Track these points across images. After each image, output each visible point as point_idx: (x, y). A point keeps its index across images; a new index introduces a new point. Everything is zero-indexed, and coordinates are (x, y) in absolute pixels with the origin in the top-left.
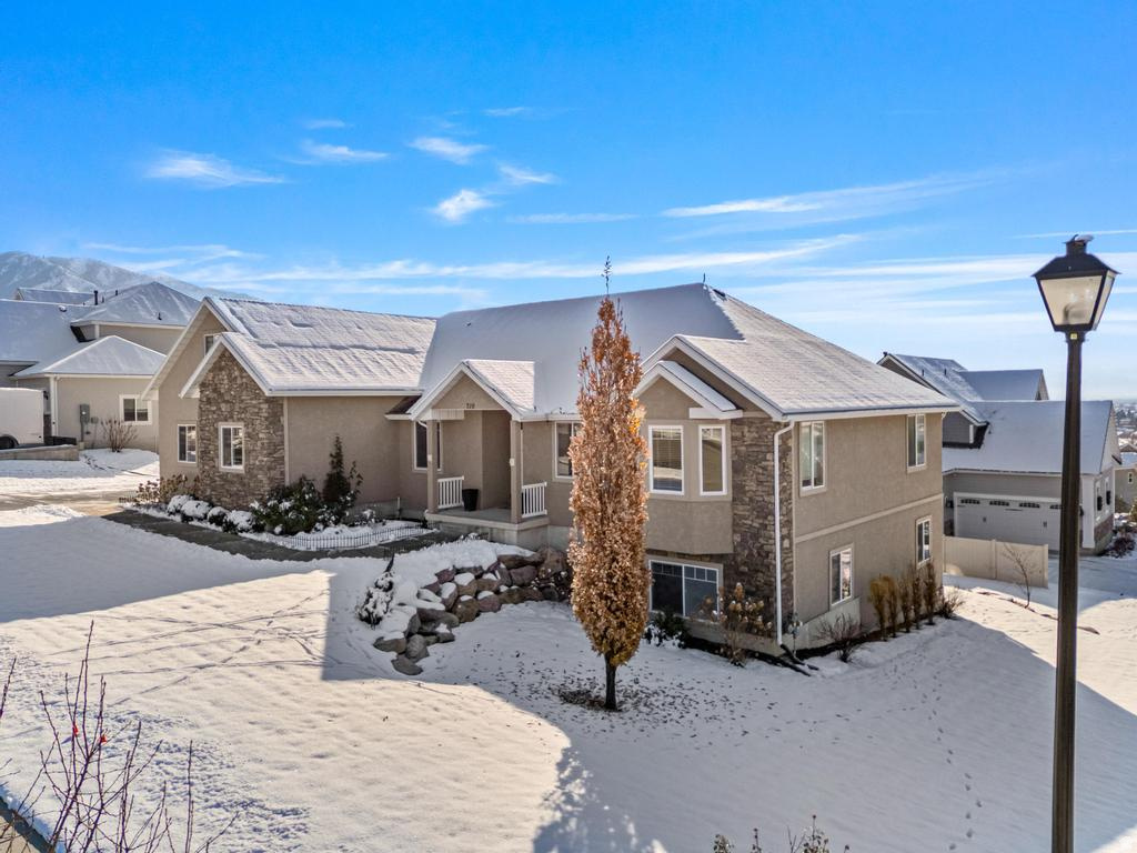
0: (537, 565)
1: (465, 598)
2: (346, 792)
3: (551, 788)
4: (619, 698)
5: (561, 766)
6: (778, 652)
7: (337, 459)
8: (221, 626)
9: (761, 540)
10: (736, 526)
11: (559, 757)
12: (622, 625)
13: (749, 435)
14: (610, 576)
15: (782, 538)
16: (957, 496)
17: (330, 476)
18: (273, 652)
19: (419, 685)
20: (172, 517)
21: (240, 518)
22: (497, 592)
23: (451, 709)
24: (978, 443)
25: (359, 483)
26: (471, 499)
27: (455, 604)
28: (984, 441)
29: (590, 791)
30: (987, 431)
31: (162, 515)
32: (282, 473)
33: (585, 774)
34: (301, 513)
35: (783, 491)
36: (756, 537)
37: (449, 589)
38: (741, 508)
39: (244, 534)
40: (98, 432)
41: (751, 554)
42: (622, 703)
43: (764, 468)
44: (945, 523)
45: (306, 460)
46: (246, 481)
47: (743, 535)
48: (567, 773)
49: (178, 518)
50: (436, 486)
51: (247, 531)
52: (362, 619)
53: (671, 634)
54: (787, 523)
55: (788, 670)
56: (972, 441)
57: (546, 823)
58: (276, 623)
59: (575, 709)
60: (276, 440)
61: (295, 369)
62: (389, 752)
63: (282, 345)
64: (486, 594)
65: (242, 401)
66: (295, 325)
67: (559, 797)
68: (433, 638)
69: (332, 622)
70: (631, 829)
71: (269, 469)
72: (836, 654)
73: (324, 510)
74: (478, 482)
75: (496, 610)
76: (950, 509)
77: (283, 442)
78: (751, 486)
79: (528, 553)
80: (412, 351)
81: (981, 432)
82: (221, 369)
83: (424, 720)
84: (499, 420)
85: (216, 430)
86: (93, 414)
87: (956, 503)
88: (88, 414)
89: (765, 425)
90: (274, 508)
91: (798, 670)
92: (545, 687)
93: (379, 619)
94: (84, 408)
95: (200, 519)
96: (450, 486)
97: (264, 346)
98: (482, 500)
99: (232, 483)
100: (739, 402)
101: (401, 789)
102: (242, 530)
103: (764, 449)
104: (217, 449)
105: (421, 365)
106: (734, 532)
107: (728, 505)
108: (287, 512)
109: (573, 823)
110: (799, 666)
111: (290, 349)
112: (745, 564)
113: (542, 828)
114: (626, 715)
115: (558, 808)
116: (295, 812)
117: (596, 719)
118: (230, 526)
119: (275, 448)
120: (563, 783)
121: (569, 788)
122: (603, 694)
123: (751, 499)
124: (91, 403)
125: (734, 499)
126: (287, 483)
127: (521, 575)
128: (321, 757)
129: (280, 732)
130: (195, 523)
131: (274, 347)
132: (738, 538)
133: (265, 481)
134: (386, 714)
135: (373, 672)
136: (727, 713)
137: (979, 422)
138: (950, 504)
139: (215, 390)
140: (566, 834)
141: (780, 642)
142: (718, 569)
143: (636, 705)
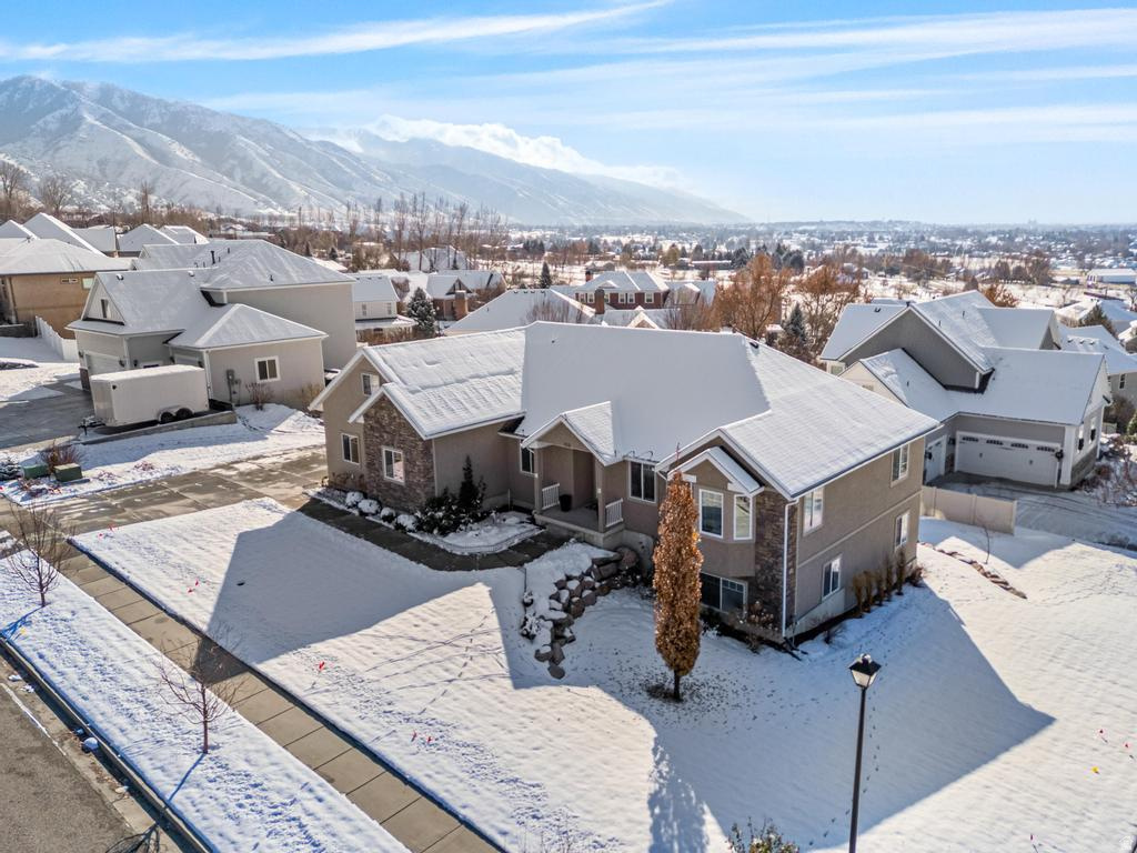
0: (617, 562)
1: (575, 599)
2: (557, 773)
3: (652, 768)
4: (681, 690)
5: (655, 751)
6: (781, 641)
7: (468, 471)
8: (444, 644)
9: (774, 572)
10: (758, 559)
11: (652, 744)
12: (684, 658)
13: (769, 503)
14: (679, 632)
15: (788, 569)
16: (960, 434)
17: (463, 484)
18: (483, 667)
19: (569, 690)
20: (350, 510)
21: (406, 521)
22: (593, 589)
23: (592, 711)
24: (982, 389)
25: (484, 489)
26: (565, 503)
27: (569, 606)
28: (988, 387)
29: (671, 769)
30: (991, 380)
31: (342, 507)
32: (433, 488)
33: (667, 756)
34: (451, 519)
35: (790, 538)
36: (770, 568)
37: (565, 595)
38: (761, 548)
39: (411, 534)
40: (243, 392)
41: (767, 579)
42: (683, 694)
43: (778, 527)
44: (947, 458)
45: (447, 477)
46: (406, 491)
47: (762, 567)
48: (658, 756)
49: (356, 512)
50: (542, 494)
51: (414, 532)
52: (523, 635)
53: (712, 626)
54: (792, 558)
55: (788, 656)
56: (977, 386)
57: (652, 792)
58: (476, 642)
59: (657, 703)
60: (429, 465)
61: (439, 413)
62: (568, 745)
63: (424, 388)
64: (587, 593)
65: (400, 435)
66: (428, 363)
67: (656, 775)
68: (563, 640)
69: (505, 637)
70: (693, 794)
71: (425, 486)
72: (821, 637)
73: (465, 516)
74: (571, 490)
75: (593, 602)
76: (952, 446)
77: (432, 467)
78: (769, 536)
79: (611, 554)
80: (511, 372)
81: (985, 379)
82: (382, 408)
83: (578, 719)
84: (586, 460)
85: (380, 451)
86: (237, 377)
87: (958, 439)
88: (233, 376)
89: (778, 499)
90: (432, 516)
91: (794, 656)
92: (637, 683)
93: (534, 636)
94: (230, 373)
95: (373, 515)
96: (550, 493)
97: (413, 392)
98: (574, 502)
99: (395, 490)
100: (761, 482)
101: (582, 771)
102: (410, 531)
103: (777, 514)
104: (381, 463)
105: (520, 385)
106: (757, 563)
107: (752, 547)
108: (441, 519)
109: (664, 792)
110: (794, 652)
111: (431, 390)
112: (763, 584)
113: (651, 794)
114: (687, 705)
115: (656, 781)
116: (538, 785)
117: (669, 710)
118: (400, 527)
119: (428, 470)
120: (658, 763)
121: (660, 767)
122: (672, 687)
123: (768, 544)
124: (235, 369)
125: (757, 543)
126: (436, 495)
127: (607, 570)
128: (536, 749)
129: (510, 732)
130: (370, 518)
131: (419, 391)
132: (759, 567)
133: (423, 495)
134: (558, 716)
135: (539, 681)
136: (744, 701)
137: (985, 369)
138: (952, 442)
139: (377, 422)
140: (663, 798)
141: (784, 635)
142: (745, 585)
143: (691, 695)
